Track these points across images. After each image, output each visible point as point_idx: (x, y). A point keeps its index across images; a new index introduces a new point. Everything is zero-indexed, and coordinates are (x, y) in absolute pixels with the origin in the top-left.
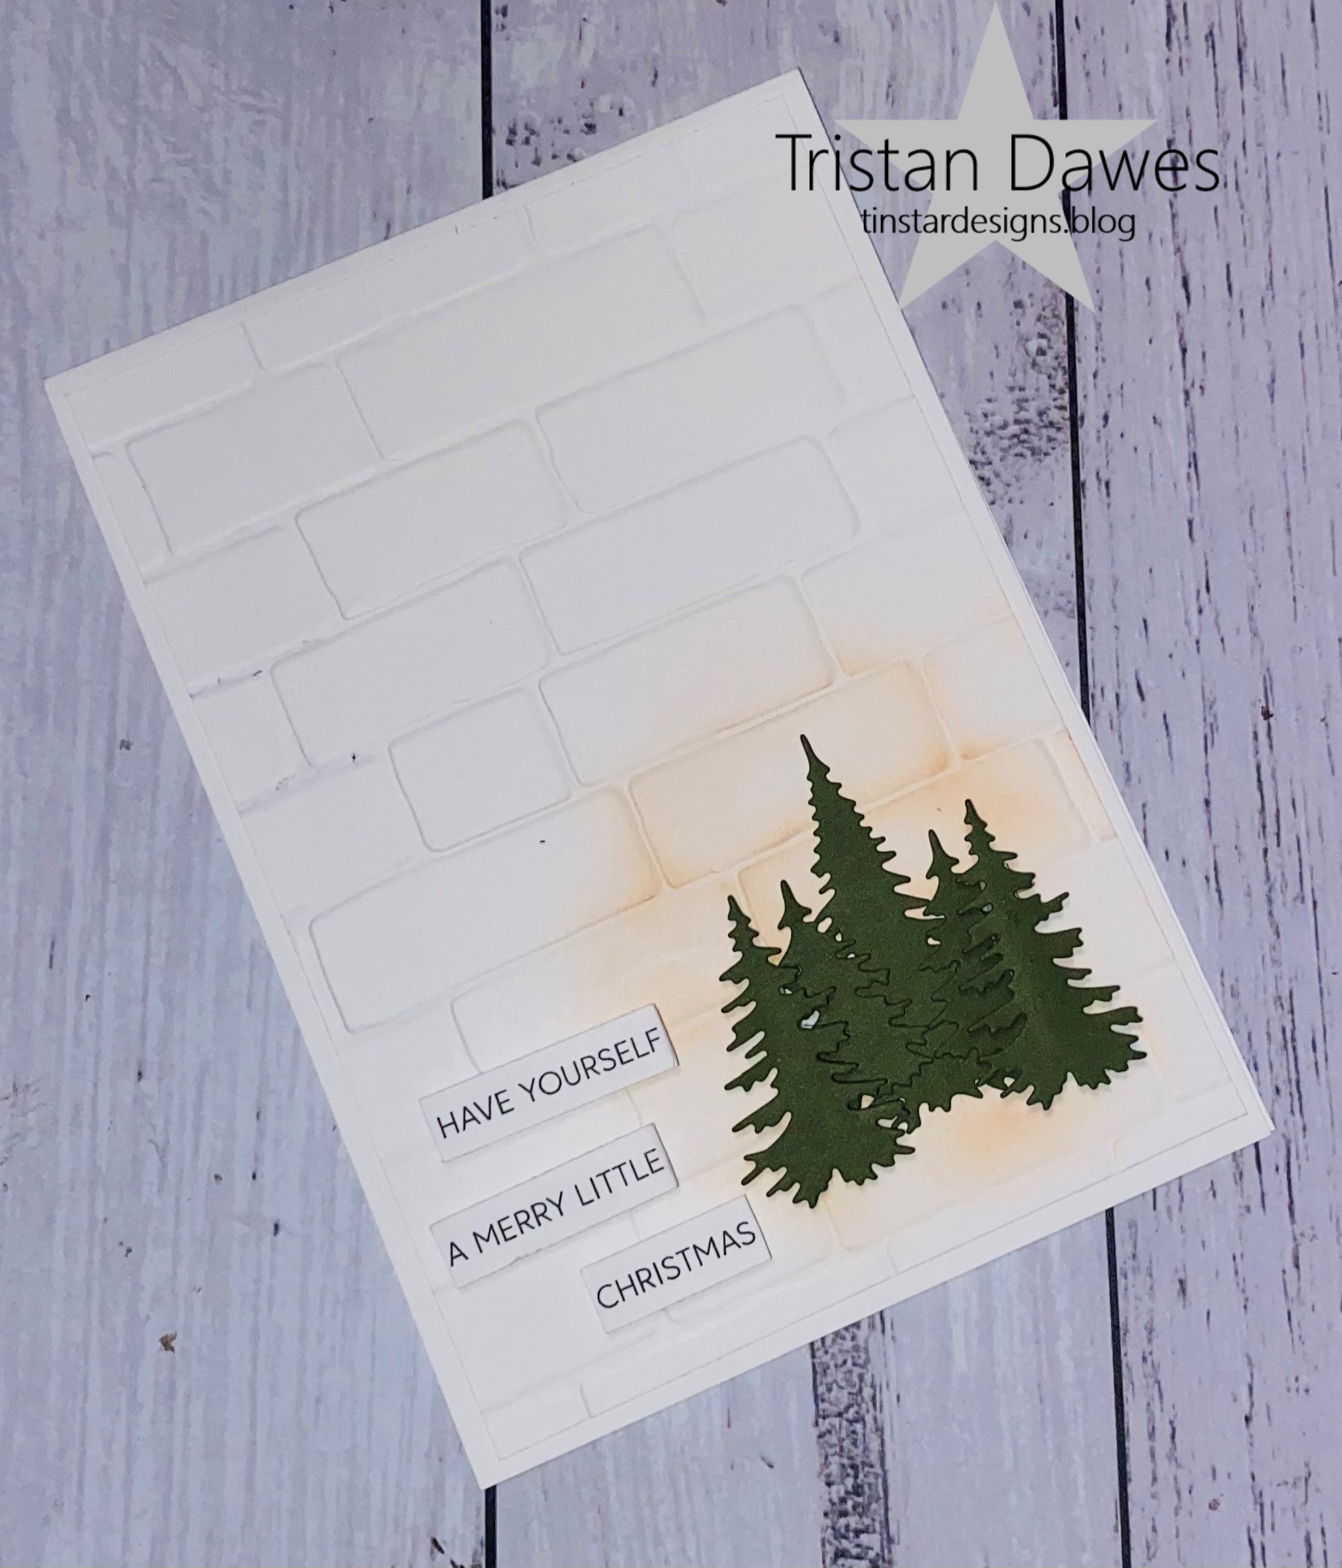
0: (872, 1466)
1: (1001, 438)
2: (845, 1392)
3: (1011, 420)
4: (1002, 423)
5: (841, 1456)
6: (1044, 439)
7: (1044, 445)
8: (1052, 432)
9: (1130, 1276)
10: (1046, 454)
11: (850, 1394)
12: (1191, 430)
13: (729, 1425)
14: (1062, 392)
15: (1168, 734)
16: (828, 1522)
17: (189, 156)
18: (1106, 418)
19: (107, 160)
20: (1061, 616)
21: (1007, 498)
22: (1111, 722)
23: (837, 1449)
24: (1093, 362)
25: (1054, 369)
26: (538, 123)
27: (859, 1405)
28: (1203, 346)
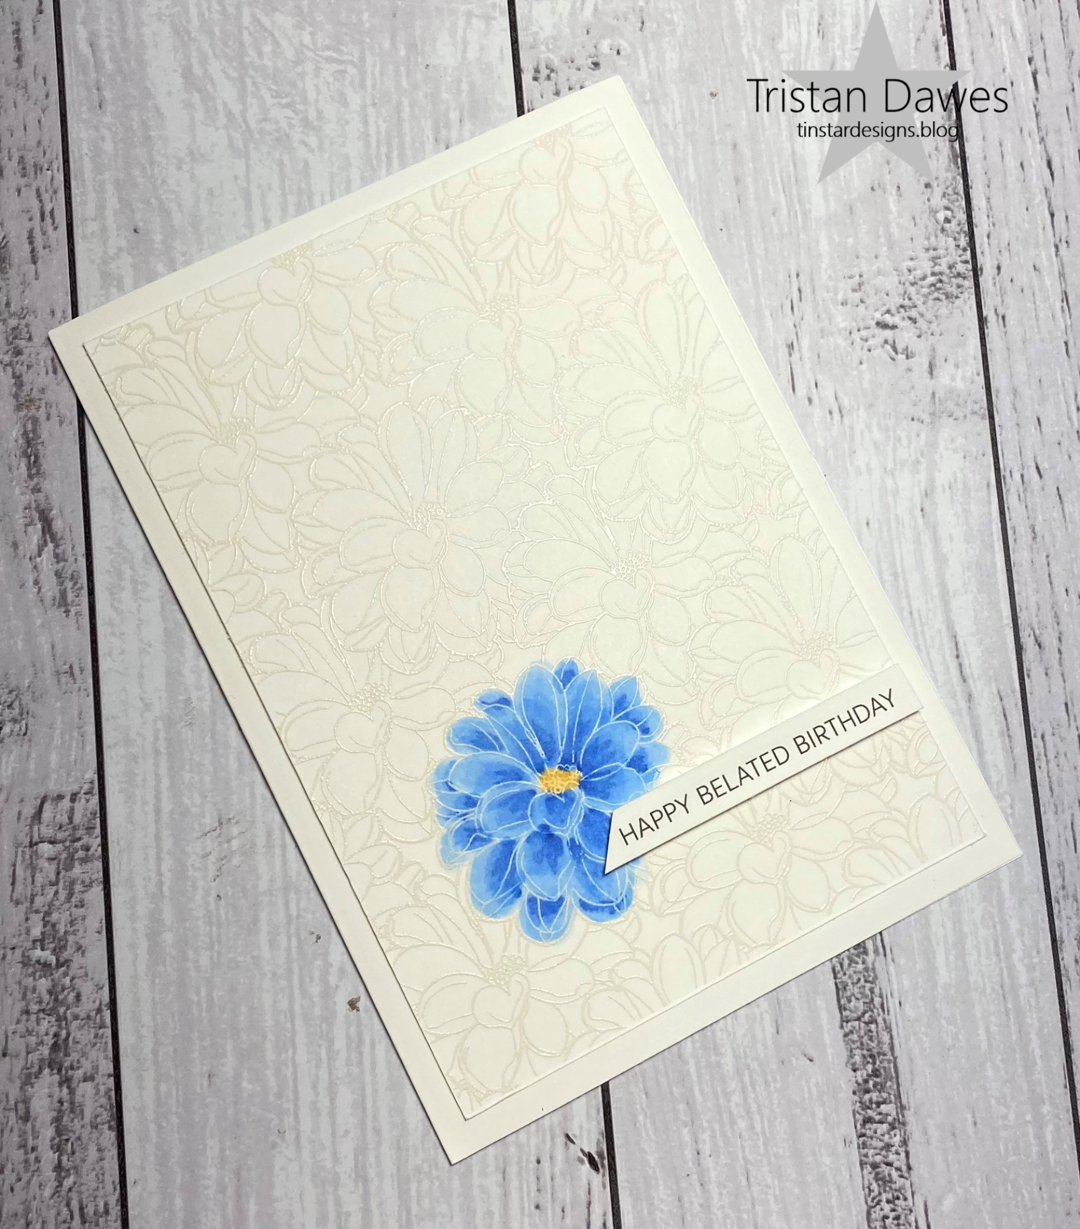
0: (885, 1055)
1: (922, 287)
2: (861, 1001)
3: (929, 273)
4: (922, 276)
5: (862, 1049)
6: (954, 286)
7: (954, 290)
8: (960, 281)
9: (1062, 902)
10: (957, 297)
11: (864, 1003)
12: (1062, 275)
13: (778, 1032)
14: (965, 250)
15: (1061, 503)
16: (856, 1098)
17: (288, 100)
18: (999, 268)
19: (225, 104)
20: (977, 418)
21: (929, 332)
22: (1019, 496)
23: (859, 1044)
24: (986, 227)
25: (958, 233)
26: (556, 62)
27: (872, 1011)
28: (1065, 211)
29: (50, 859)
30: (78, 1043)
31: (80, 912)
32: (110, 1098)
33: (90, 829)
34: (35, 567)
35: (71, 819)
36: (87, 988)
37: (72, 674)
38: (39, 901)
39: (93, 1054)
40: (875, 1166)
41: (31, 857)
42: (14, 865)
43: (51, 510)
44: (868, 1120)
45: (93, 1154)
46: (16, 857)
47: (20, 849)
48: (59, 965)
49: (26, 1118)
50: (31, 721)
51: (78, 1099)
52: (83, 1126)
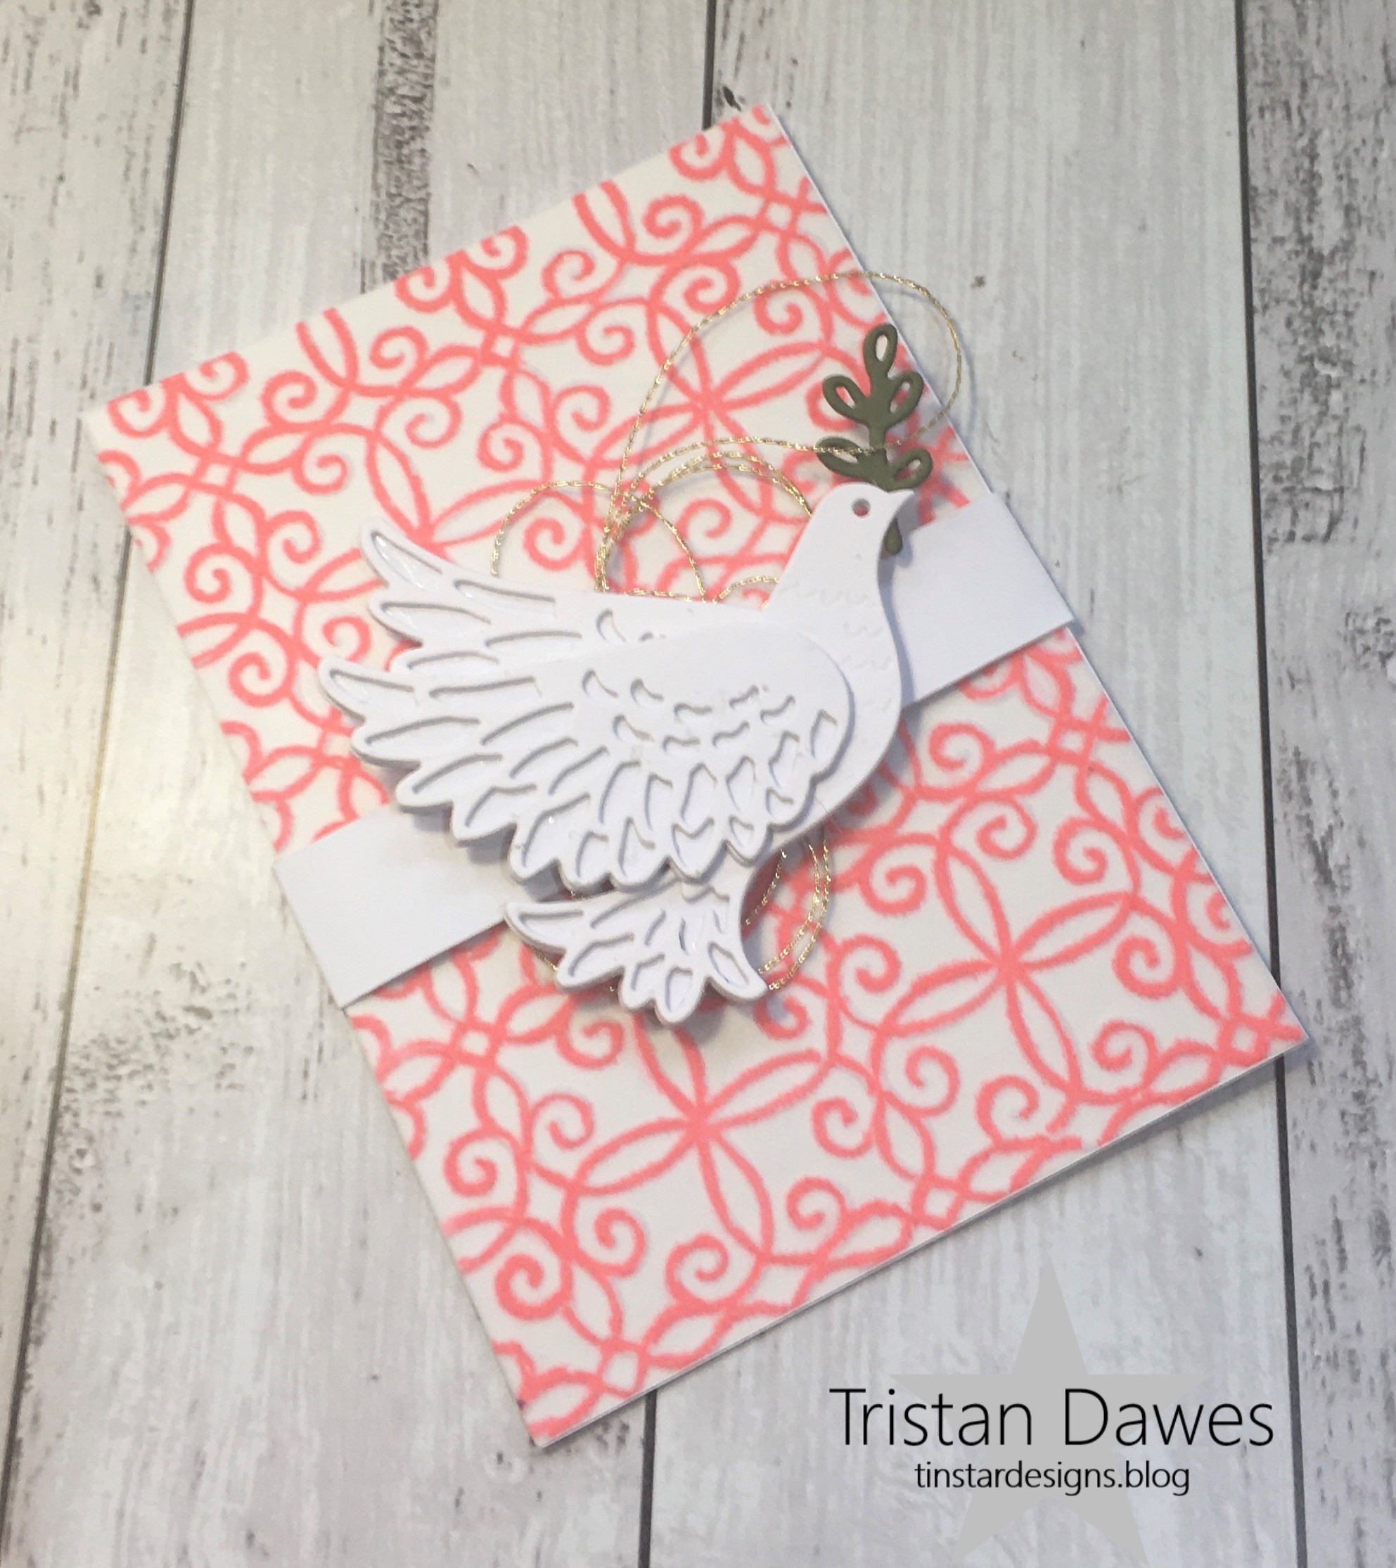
29: (1319, 471)
30: (1292, 278)
31: (1284, 412)
32: (1256, 218)
33: (1273, 499)
34: (1336, 813)
35: (1295, 514)
36: (1279, 330)
37: (1291, 678)
38: (1333, 427)
39: (1273, 264)
40: (420, 56)
41: (1342, 476)
42: (1362, 470)
43: (1315, 883)
44: (417, 100)
45: (1276, 167)
46: (1359, 479)
47: (1355, 485)
48: (1310, 359)
49: (1348, 209)
50: (1342, 630)
51: (1291, 223)
52: (1286, 194)
